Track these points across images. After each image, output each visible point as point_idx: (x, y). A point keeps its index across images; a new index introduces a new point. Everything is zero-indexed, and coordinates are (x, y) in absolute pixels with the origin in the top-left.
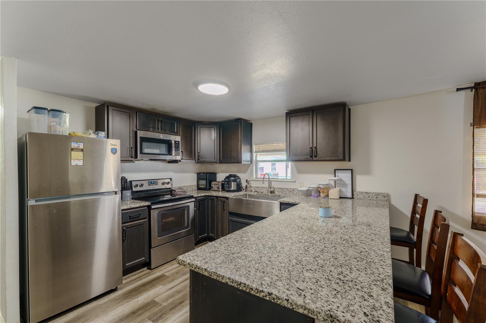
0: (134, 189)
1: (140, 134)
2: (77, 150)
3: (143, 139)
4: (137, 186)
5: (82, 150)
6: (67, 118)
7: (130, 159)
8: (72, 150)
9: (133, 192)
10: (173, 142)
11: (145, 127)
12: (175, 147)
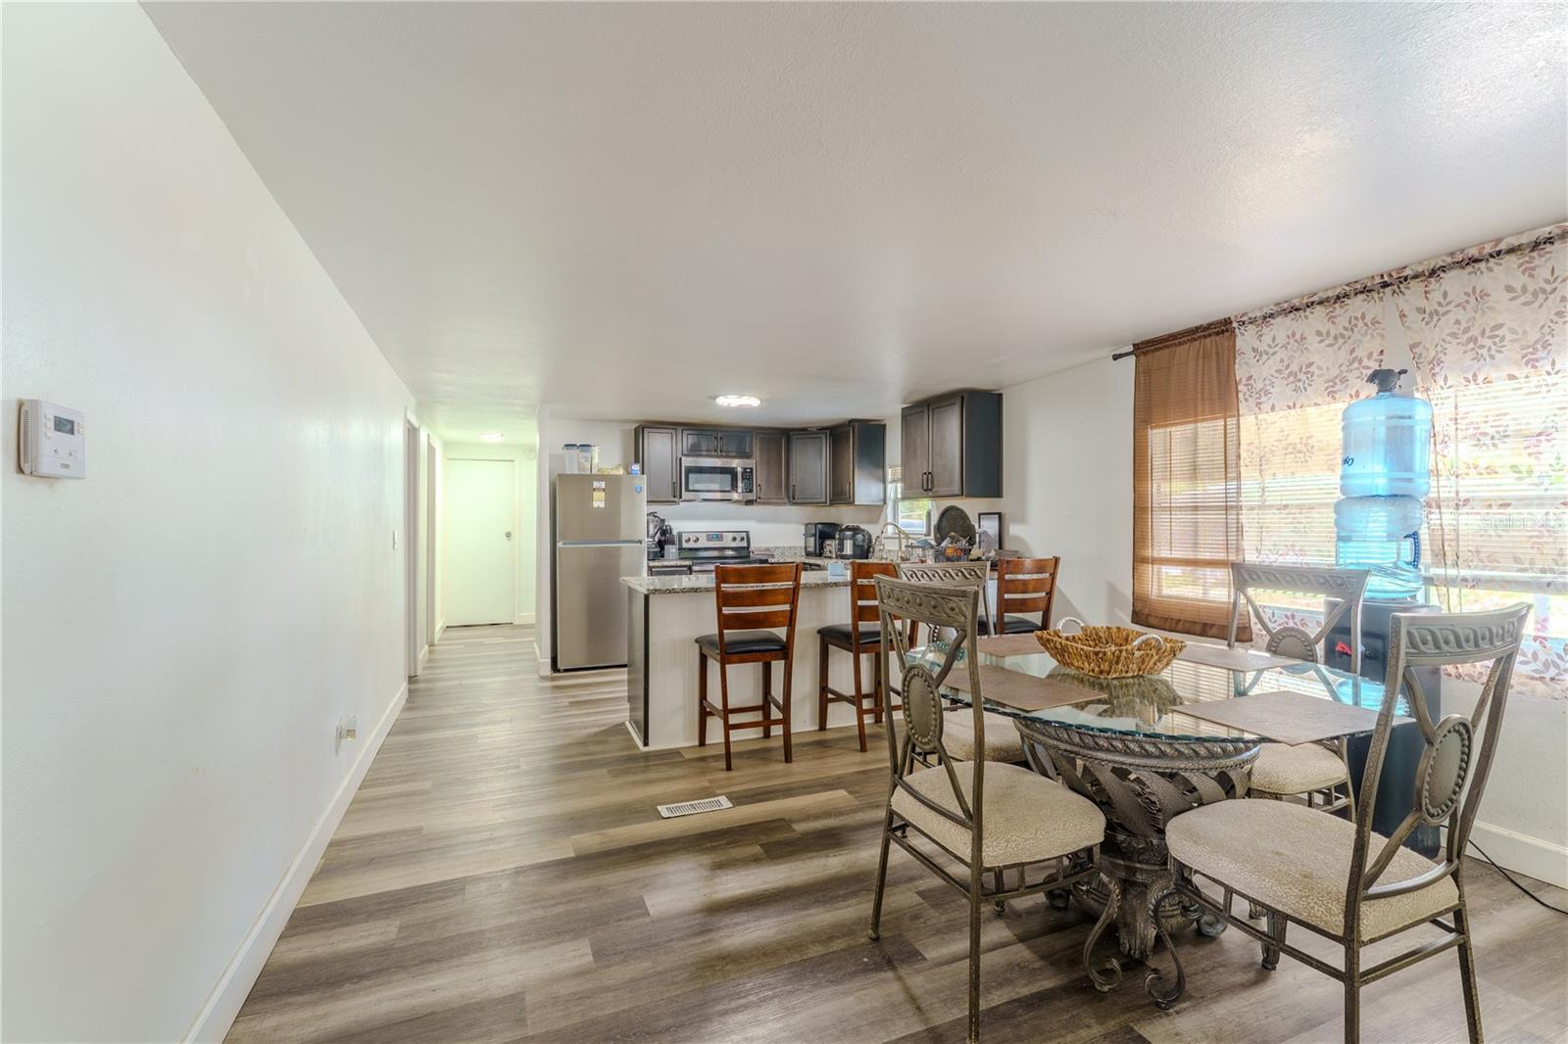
0: (685, 545)
1: (687, 462)
2: (599, 489)
3: (690, 470)
4: (688, 541)
5: (604, 490)
6: (596, 452)
7: (673, 499)
8: (594, 490)
9: (681, 549)
10: (739, 470)
11: (695, 451)
12: (743, 479)
